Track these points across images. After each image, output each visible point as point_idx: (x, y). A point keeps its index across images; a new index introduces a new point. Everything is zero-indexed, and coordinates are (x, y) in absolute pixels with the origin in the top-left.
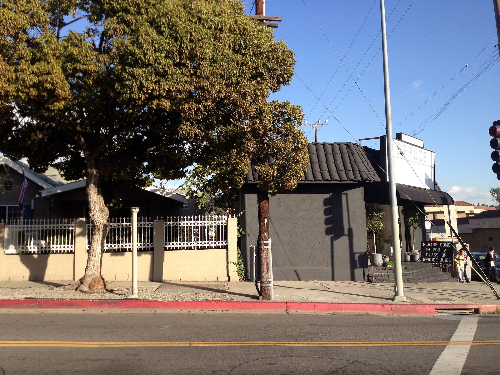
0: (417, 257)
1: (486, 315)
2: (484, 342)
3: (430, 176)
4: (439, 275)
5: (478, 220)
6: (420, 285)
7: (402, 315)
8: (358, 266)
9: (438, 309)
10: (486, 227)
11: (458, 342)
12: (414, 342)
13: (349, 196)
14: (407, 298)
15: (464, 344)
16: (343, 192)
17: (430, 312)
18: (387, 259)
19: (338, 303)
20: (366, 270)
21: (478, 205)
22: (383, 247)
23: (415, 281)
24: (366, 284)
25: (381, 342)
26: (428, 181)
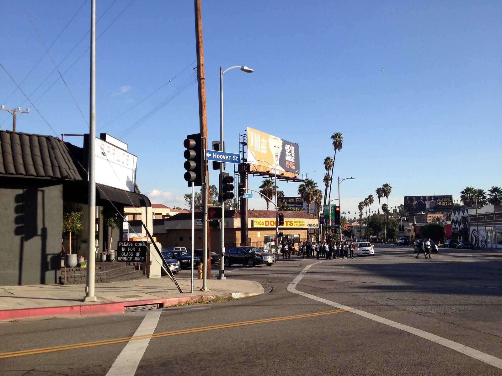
0: (113, 257)
1: (169, 309)
2: (163, 334)
3: (131, 179)
4: (131, 274)
5: (172, 222)
6: (112, 284)
7: (91, 315)
8: (50, 268)
9: (127, 307)
10: (178, 228)
11: (140, 336)
12: (98, 342)
13: (45, 193)
14: (98, 298)
15: (144, 338)
16: (39, 189)
17: (119, 310)
18: (82, 260)
19: (22, 309)
20: (59, 272)
21: (174, 208)
22: (80, 248)
23: (108, 280)
24: (57, 286)
25: (63, 346)
26: (129, 183)
